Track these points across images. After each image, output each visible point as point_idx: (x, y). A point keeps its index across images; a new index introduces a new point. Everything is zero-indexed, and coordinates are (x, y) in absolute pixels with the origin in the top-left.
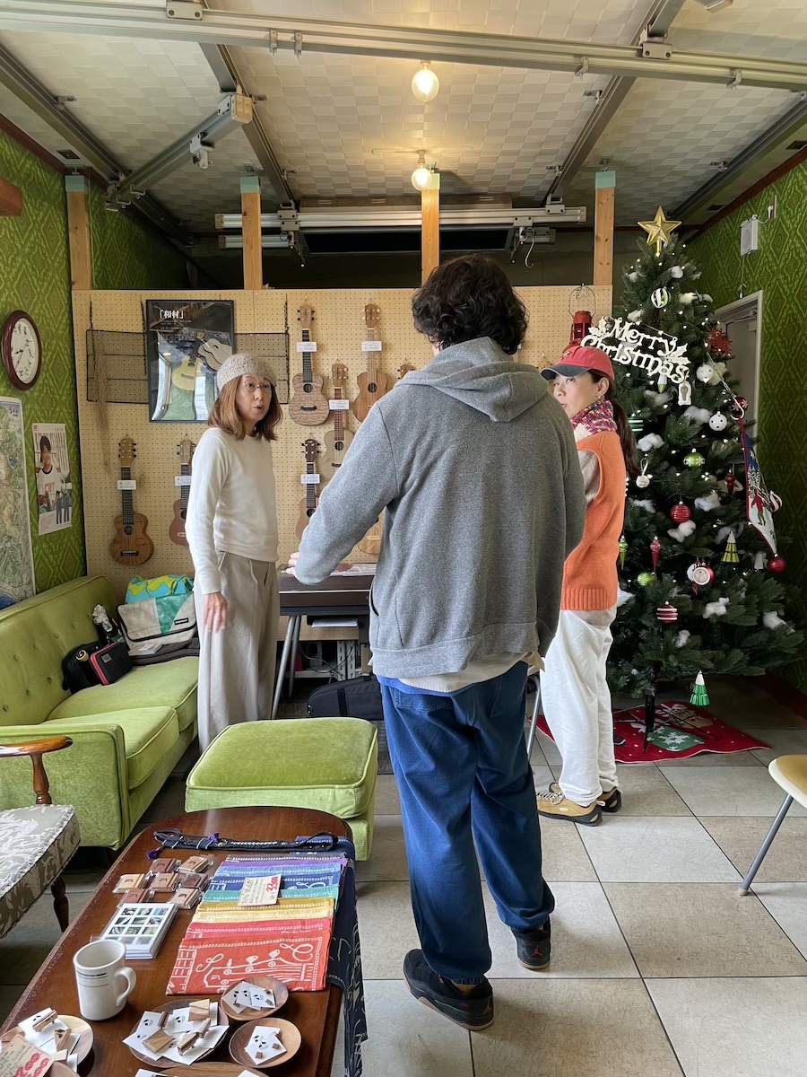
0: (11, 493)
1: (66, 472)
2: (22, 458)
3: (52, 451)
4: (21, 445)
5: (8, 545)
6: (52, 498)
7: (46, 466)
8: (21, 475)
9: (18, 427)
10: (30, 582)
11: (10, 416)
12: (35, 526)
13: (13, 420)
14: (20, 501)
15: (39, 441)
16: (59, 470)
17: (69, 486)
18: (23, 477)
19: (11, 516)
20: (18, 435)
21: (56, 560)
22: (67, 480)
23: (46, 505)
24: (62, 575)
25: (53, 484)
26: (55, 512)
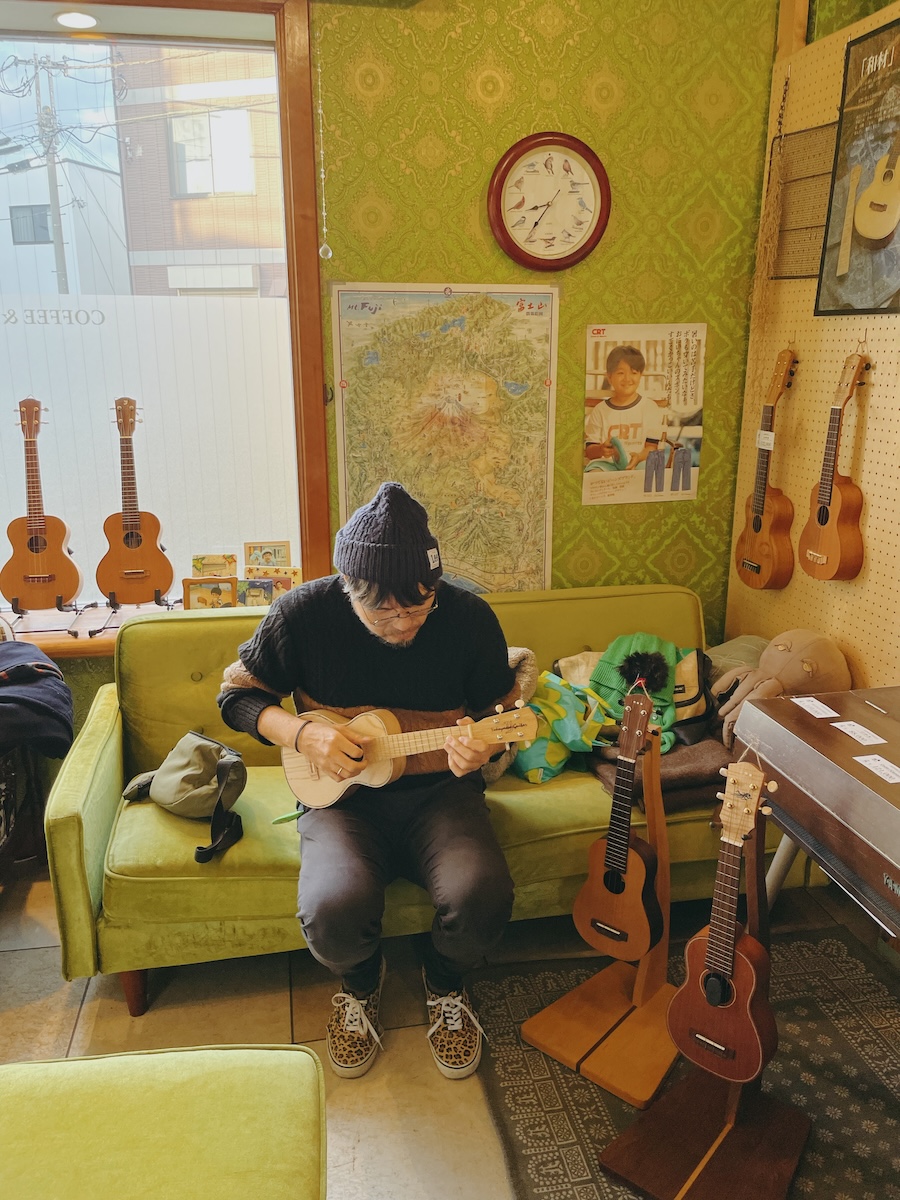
0: (505, 437)
1: (691, 409)
2: (546, 383)
3: (645, 372)
4: (548, 361)
5: (482, 510)
6: (631, 448)
7: (618, 396)
8: (541, 407)
9: (541, 332)
10: (538, 571)
11: (515, 314)
12: (568, 487)
13: (523, 321)
14: (531, 450)
15: (603, 354)
16: (663, 403)
17: (696, 431)
18: (546, 413)
19: (497, 471)
20: (538, 346)
21: (634, 549)
22: (687, 422)
23: (611, 459)
24: (648, 572)
25: (640, 425)
26: (640, 473)
